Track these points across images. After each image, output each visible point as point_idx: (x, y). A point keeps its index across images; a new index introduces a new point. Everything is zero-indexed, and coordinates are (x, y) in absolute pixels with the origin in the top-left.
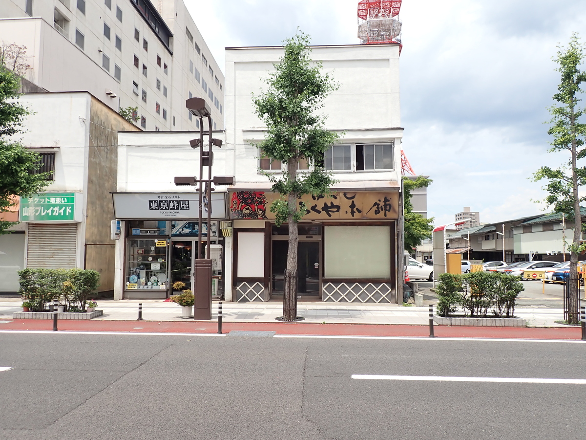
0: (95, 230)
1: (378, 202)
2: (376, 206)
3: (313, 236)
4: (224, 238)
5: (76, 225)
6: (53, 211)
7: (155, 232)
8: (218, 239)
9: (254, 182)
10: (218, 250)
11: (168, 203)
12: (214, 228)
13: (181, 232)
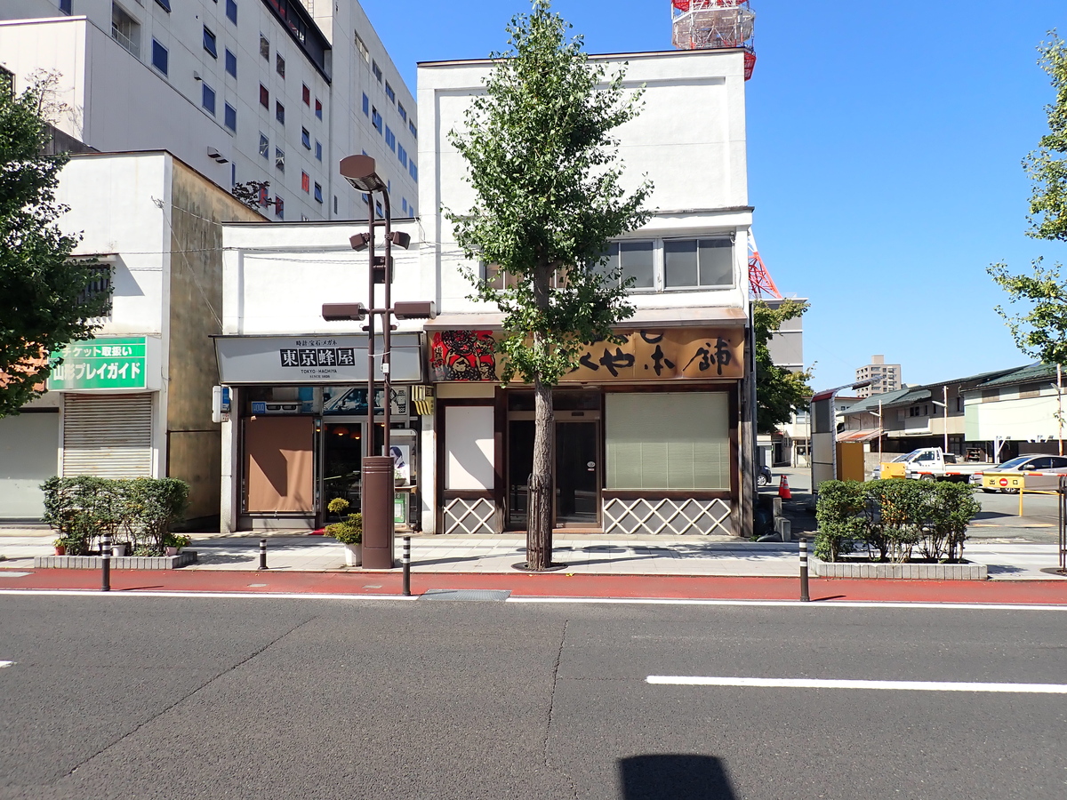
0: (185, 405)
1: (706, 348)
2: (703, 355)
3: (586, 413)
4: (420, 417)
5: (150, 396)
6: (107, 372)
7: (293, 407)
8: (409, 419)
9: (473, 313)
10: (409, 439)
11: (315, 354)
12: (401, 400)
13: (340, 407)
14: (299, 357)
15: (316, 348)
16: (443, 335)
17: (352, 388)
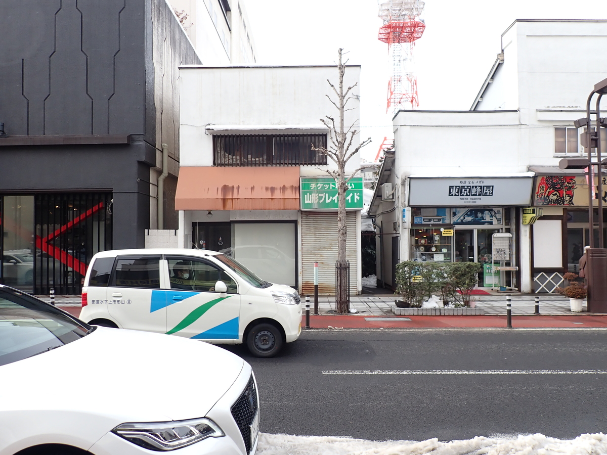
7: (439, 220)
8: (504, 227)
9: (550, 166)
10: (507, 239)
11: (470, 189)
12: (498, 216)
13: (462, 220)
14: (460, 191)
15: (471, 185)
16: (546, 178)
17: (470, 209)
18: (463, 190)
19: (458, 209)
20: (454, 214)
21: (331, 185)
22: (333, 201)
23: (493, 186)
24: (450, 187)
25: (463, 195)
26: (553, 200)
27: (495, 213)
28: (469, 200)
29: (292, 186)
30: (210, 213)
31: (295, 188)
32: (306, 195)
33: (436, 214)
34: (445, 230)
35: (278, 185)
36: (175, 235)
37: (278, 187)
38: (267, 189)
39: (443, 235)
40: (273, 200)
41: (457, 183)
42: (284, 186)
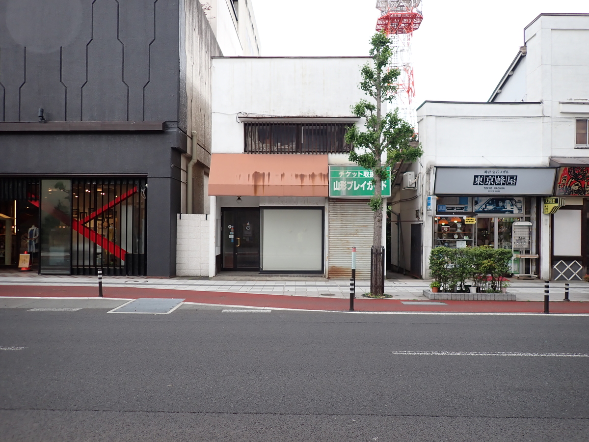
7: (462, 208)
8: (524, 216)
9: (571, 157)
10: (527, 227)
11: (494, 179)
12: (519, 205)
13: (484, 209)
14: (485, 180)
15: (496, 174)
16: (569, 169)
17: (491, 198)
18: (488, 179)
19: (480, 198)
20: (476, 203)
21: (359, 173)
22: (361, 189)
23: (516, 176)
24: (475, 176)
25: (487, 184)
26: (575, 190)
27: (516, 202)
28: (493, 189)
29: (321, 174)
30: (239, 199)
31: (324, 175)
32: (334, 183)
33: (458, 202)
34: (468, 218)
35: (307, 173)
36: (206, 219)
37: (308, 174)
38: (296, 176)
39: (466, 223)
40: (303, 187)
41: (481, 173)
42: (313, 173)
